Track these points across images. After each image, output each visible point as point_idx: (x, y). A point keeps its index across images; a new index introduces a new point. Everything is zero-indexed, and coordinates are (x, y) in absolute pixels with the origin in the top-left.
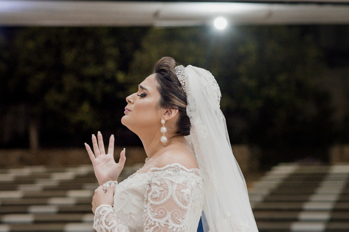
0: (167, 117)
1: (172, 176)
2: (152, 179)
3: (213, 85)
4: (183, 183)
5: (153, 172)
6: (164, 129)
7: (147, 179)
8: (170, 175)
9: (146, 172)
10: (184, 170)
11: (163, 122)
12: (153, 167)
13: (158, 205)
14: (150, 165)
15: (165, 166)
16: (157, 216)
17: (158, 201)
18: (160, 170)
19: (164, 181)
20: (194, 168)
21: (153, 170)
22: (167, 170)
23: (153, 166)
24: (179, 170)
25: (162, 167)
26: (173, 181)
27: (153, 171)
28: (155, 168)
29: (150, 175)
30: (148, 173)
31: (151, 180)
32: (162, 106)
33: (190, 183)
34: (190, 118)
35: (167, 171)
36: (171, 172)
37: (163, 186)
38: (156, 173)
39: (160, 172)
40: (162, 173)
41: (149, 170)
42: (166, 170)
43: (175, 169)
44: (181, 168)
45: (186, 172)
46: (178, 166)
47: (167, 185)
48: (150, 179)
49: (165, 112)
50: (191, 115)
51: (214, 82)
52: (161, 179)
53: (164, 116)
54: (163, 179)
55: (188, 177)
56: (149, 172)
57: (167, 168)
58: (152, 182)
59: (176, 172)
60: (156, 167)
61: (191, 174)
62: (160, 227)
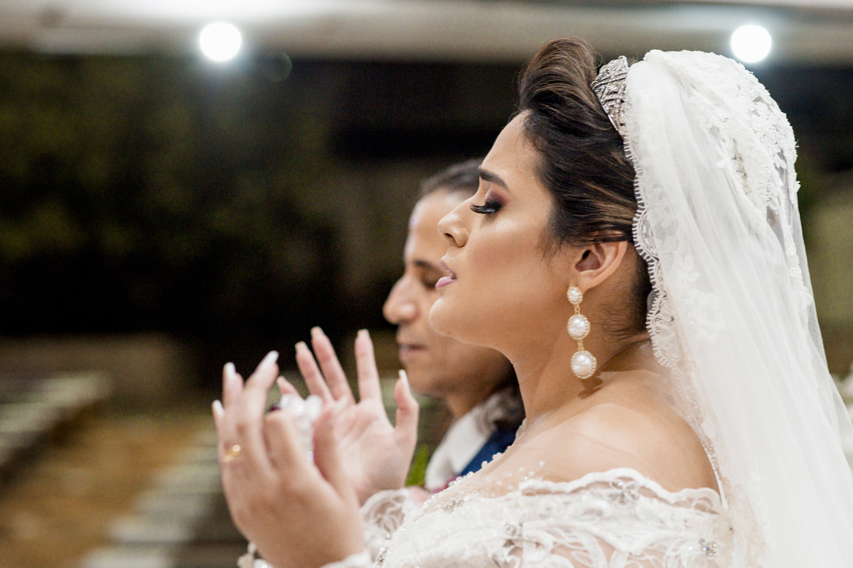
0: (589, 278)
1: (608, 519)
2: (525, 524)
3: (755, 112)
4: (647, 551)
5: (529, 499)
6: (579, 325)
7: (503, 523)
8: (600, 513)
9: (502, 491)
10: (655, 496)
11: (575, 295)
12: (534, 477)
14: (522, 469)
15: (579, 476)
18: (558, 493)
19: (575, 537)
20: (696, 487)
21: (530, 488)
22: (588, 492)
23: (532, 473)
24: (633, 496)
25: (567, 480)
26: (611, 538)
27: (530, 493)
28: (540, 484)
29: (517, 506)
30: (508, 500)
31: (521, 525)
32: (563, 238)
33: (675, 550)
34: (652, 261)
35: (585, 497)
36: (603, 504)
37: (573, 554)
38: (544, 501)
39: (558, 498)
40: (566, 504)
41: (516, 487)
42: (583, 491)
43: (619, 491)
44: (643, 488)
45: (663, 505)
46: (631, 479)
47: (586, 551)
48: (515, 523)
49: (579, 258)
50: (654, 251)
51: (758, 99)
52: (561, 527)
53: (576, 271)
54: (567, 530)
55: (669, 523)
56: (516, 495)
57: (588, 487)
58: (524, 534)
59: (622, 502)
60: (546, 478)
61: (682, 512)
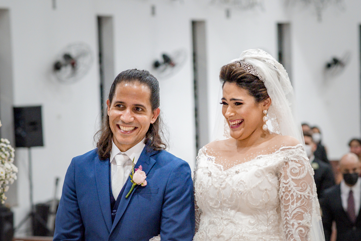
2: (288, 156)
11: (266, 111)
13: (300, 180)
15: (296, 145)
16: (301, 189)
17: (299, 176)
18: (294, 148)
19: (300, 158)
21: (284, 148)
28: (287, 147)
30: (278, 153)
40: (296, 151)
42: (298, 148)
43: (302, 148)
47: (302, 161)
49: (263, 104)
52: (297, 156)
53: (264, 107)
58: (289, 159)
62: (305, 199)
